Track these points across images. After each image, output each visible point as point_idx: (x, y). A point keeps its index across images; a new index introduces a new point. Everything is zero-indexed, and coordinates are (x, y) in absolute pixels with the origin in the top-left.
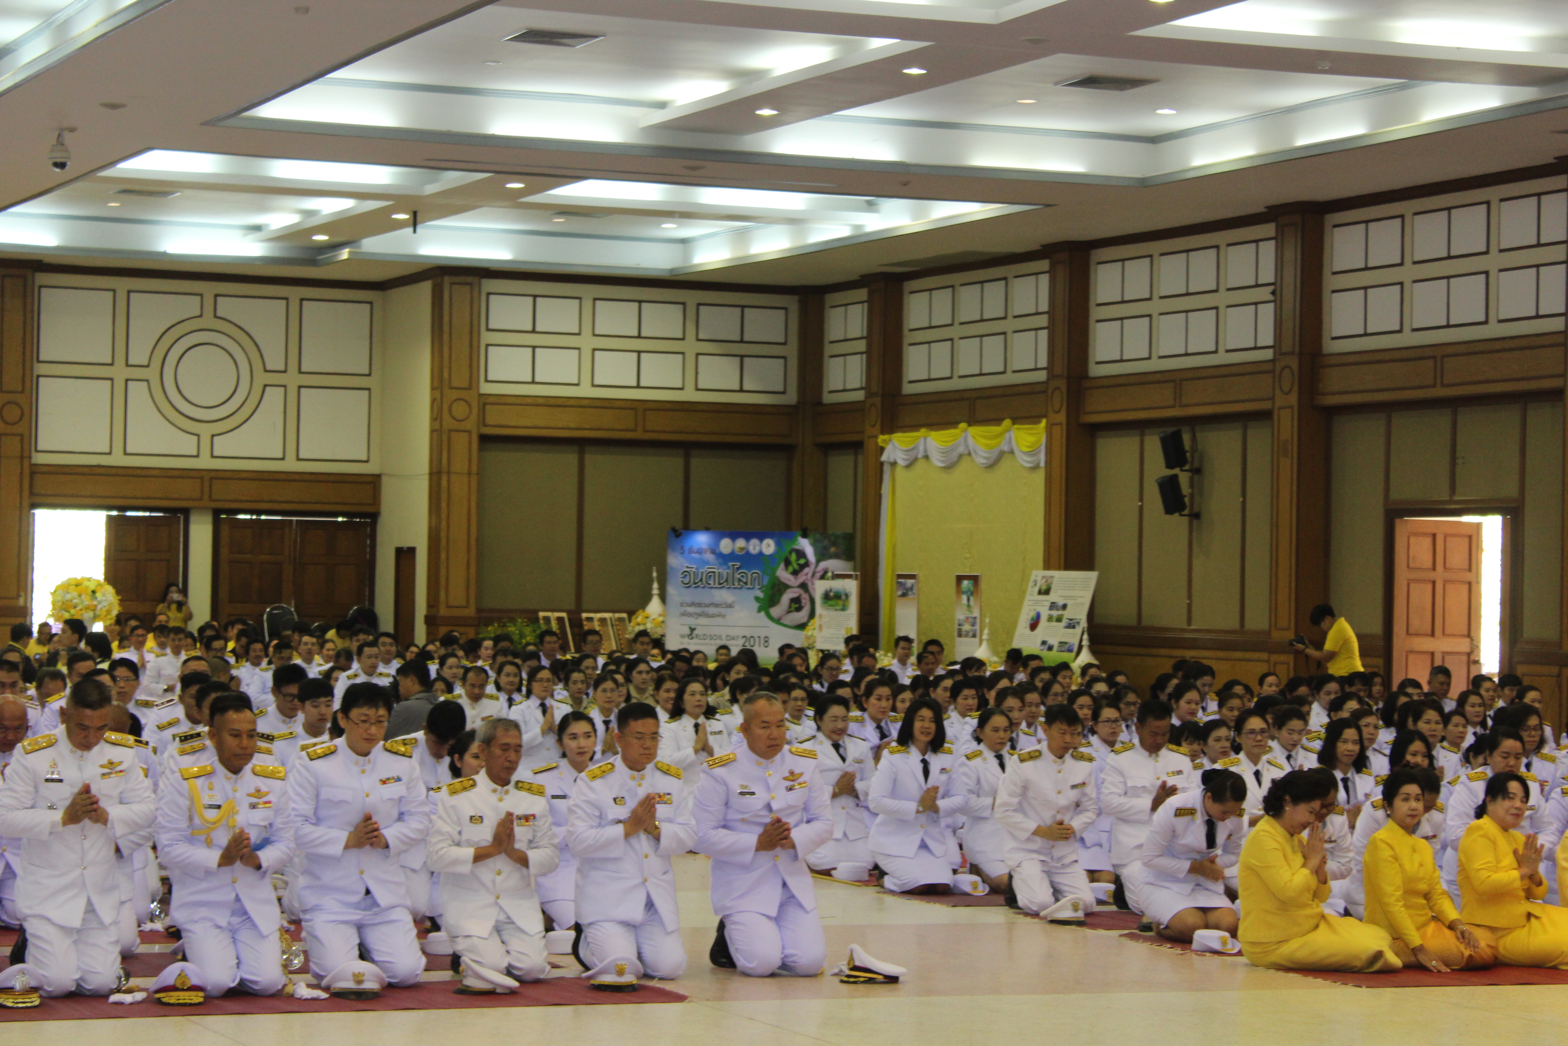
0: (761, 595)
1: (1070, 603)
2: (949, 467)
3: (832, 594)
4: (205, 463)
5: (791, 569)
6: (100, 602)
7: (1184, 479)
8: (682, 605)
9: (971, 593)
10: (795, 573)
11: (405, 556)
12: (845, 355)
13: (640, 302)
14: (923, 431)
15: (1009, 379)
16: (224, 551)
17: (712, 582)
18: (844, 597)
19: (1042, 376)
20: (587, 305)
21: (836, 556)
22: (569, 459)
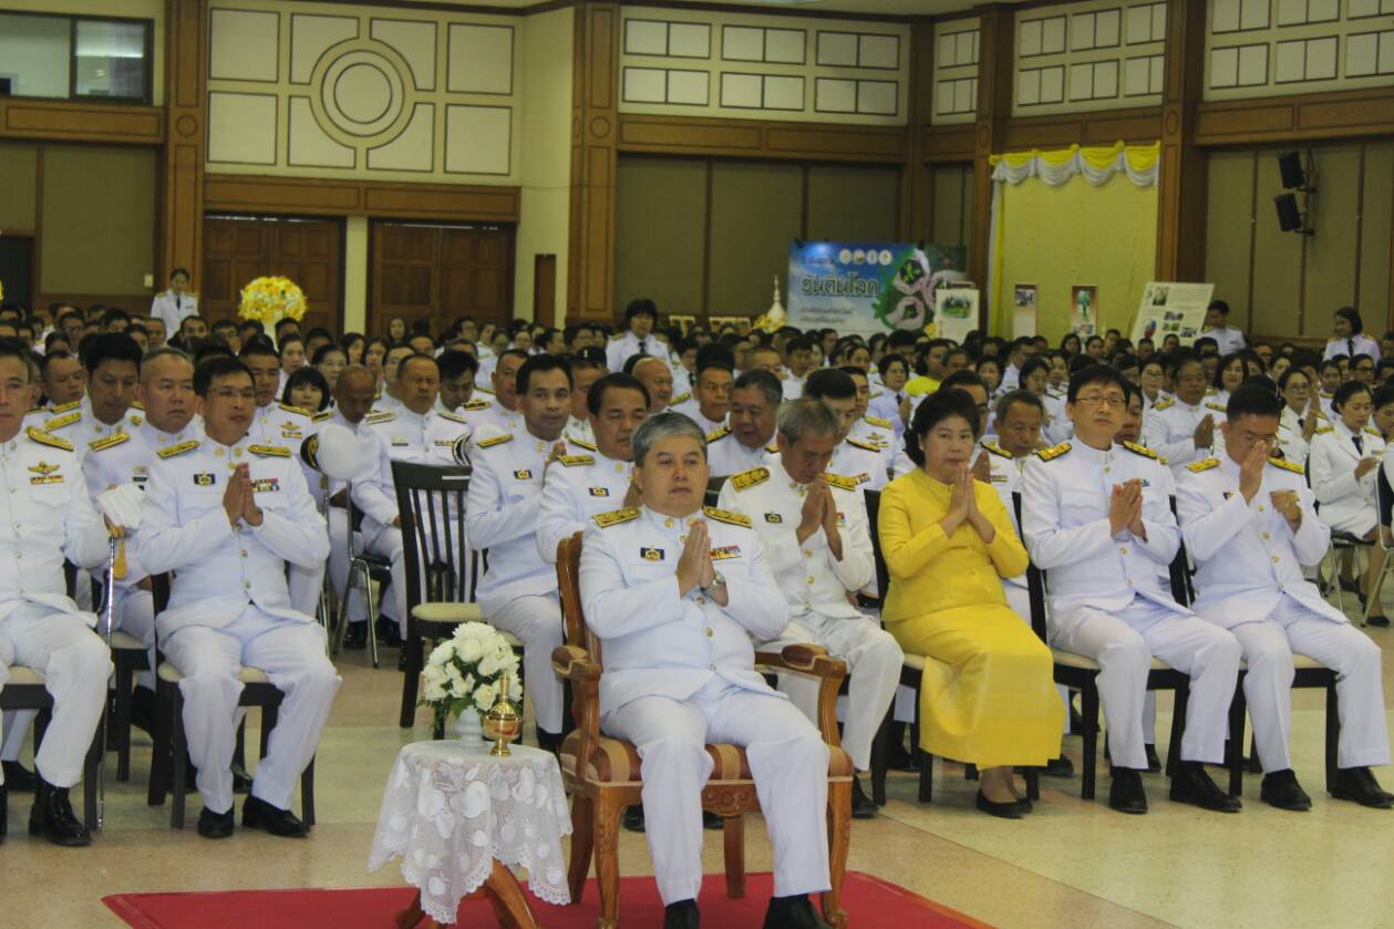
0: (878, 302)
1: (1184, 313)
2: (1059, 185)
3: (953, 302)
4: (361, 174)
5: (906, 278)
6: (289, 302)
7: (1300, 197)
8: (803, 310)
9: (1087, 303)
10: (911, 282)
11: (545, 263)
12: (954, 80)
13: (765, 29)
14: (1034, 151)
15: (1121, 103)
16: (378, 257)
17: (831, 290)
18: (965, 305)
19: (1158, 100)
20: (717, 31)
21: (950, 267)
22: (698, 174)
